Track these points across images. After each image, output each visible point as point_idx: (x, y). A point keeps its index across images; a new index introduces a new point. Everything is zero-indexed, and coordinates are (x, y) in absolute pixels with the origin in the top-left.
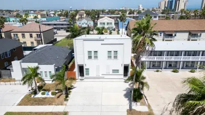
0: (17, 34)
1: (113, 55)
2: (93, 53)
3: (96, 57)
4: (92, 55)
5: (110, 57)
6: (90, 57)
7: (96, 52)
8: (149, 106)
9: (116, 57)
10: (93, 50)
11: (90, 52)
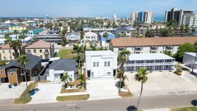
0: (30, 51)
1: (107, 64)
2: (96, 63)
3: (98, 66)
4: (96, 64)
5: (105, 65)
6: (94, 66)
7: (98, 63)
8: (128, 89)
9: (109, 65)
10: (96, 62)
11: (94, 63)
